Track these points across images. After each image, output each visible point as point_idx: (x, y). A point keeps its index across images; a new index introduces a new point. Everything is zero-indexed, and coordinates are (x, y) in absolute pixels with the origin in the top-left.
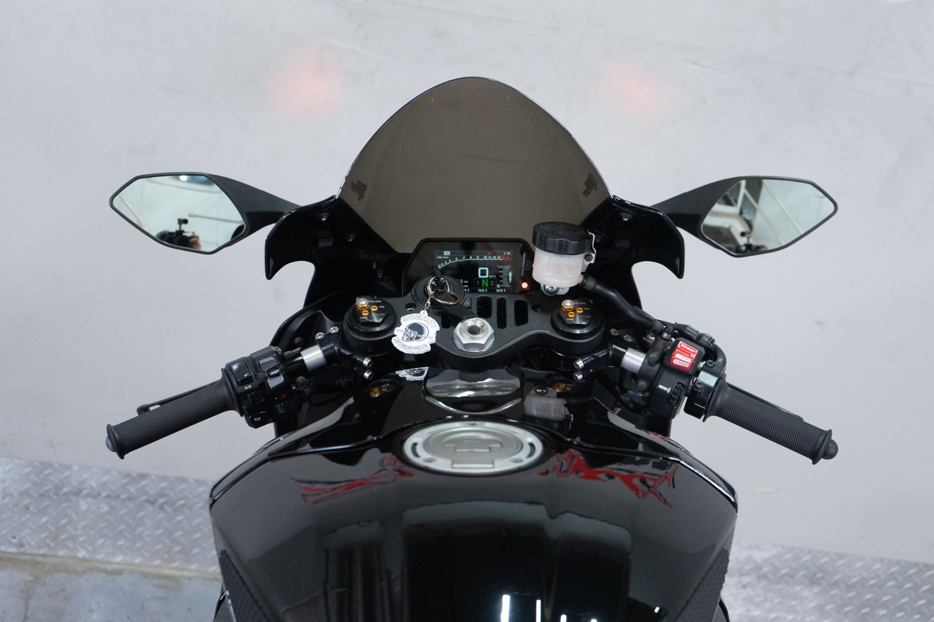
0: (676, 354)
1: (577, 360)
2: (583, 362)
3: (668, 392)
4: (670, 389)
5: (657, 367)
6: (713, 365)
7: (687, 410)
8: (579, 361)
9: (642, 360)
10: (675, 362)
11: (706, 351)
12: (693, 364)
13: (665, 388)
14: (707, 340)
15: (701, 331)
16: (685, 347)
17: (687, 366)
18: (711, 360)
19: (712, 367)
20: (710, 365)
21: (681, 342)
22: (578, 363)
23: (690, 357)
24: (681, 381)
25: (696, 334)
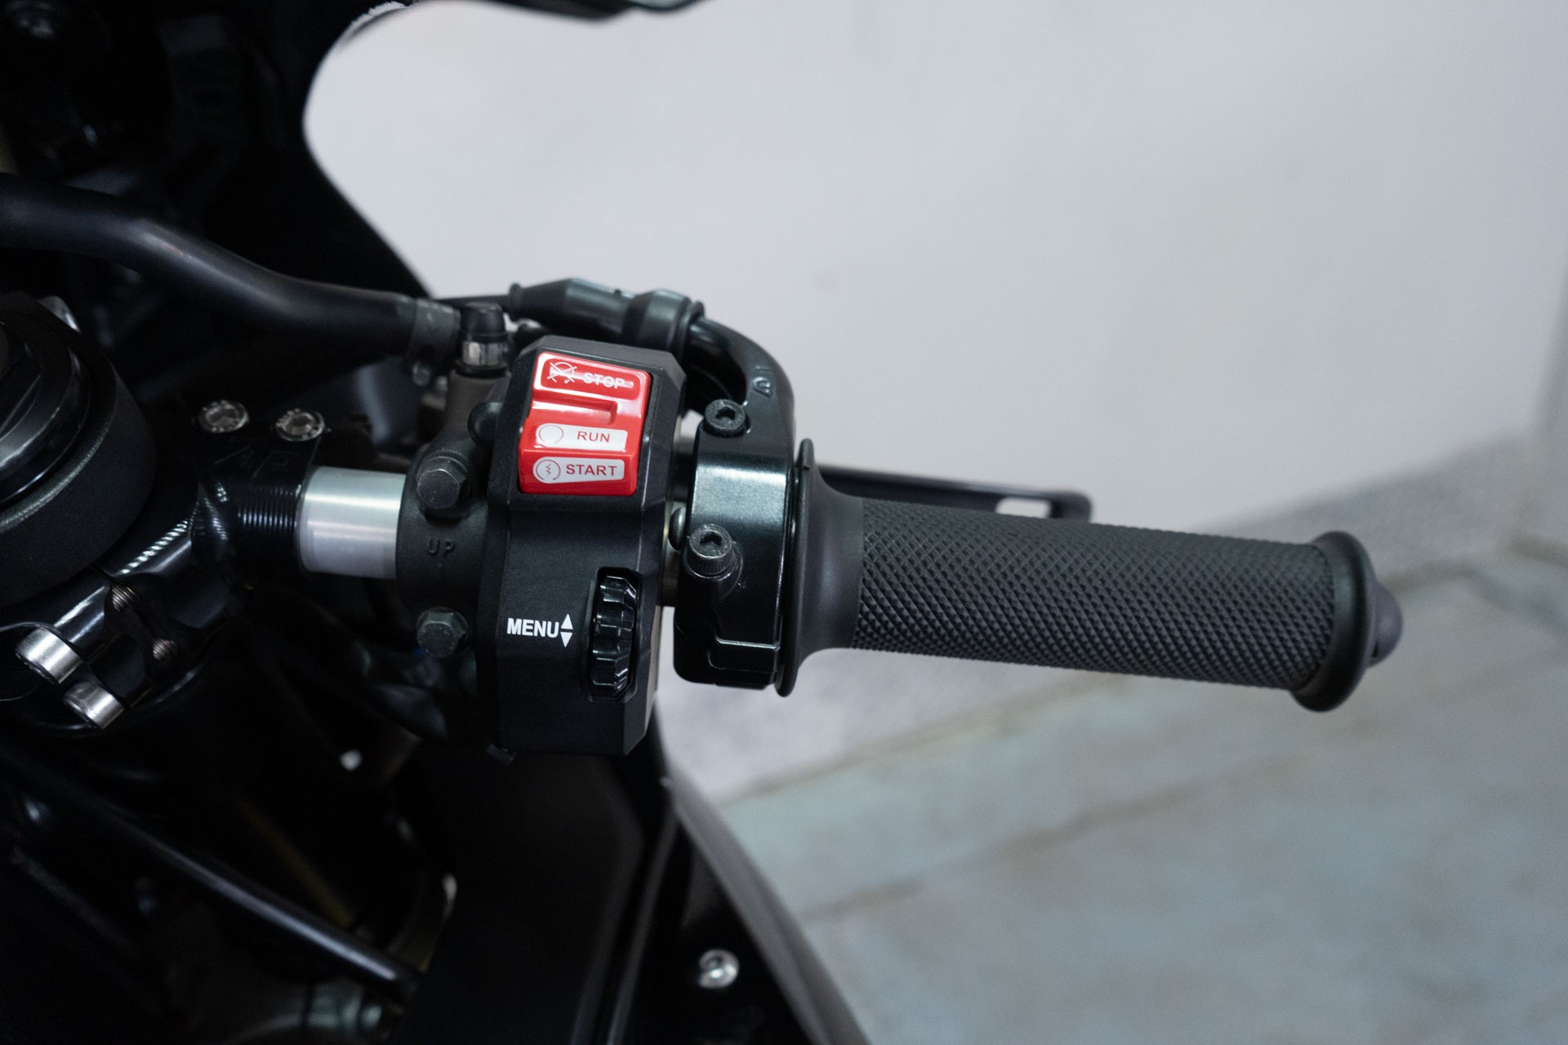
0: (534, 429)
1: (26, 635)
2: (64, 634)
3: (566, 638)
4: (568, 623)
5: (477, 519)
6: (740, 419)
7: (690, 667)
8: (37, 638)
9: (391, 505)
10: (547, 472)
11: (684, 363)
12: (642, 450)
13: (542, 629)
14: (670, 315)
15: (632, 288)
16: (571, 375)
17: (616, 471)
18: (723, 397)
19: (740, 433)
20: (727, 425)
21: (543, 358)
22: (33, 654)
23: (615, 421)
24: (614, 559)
25: (614, 305)
